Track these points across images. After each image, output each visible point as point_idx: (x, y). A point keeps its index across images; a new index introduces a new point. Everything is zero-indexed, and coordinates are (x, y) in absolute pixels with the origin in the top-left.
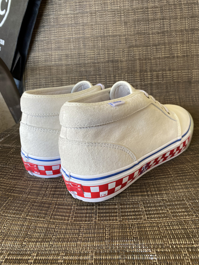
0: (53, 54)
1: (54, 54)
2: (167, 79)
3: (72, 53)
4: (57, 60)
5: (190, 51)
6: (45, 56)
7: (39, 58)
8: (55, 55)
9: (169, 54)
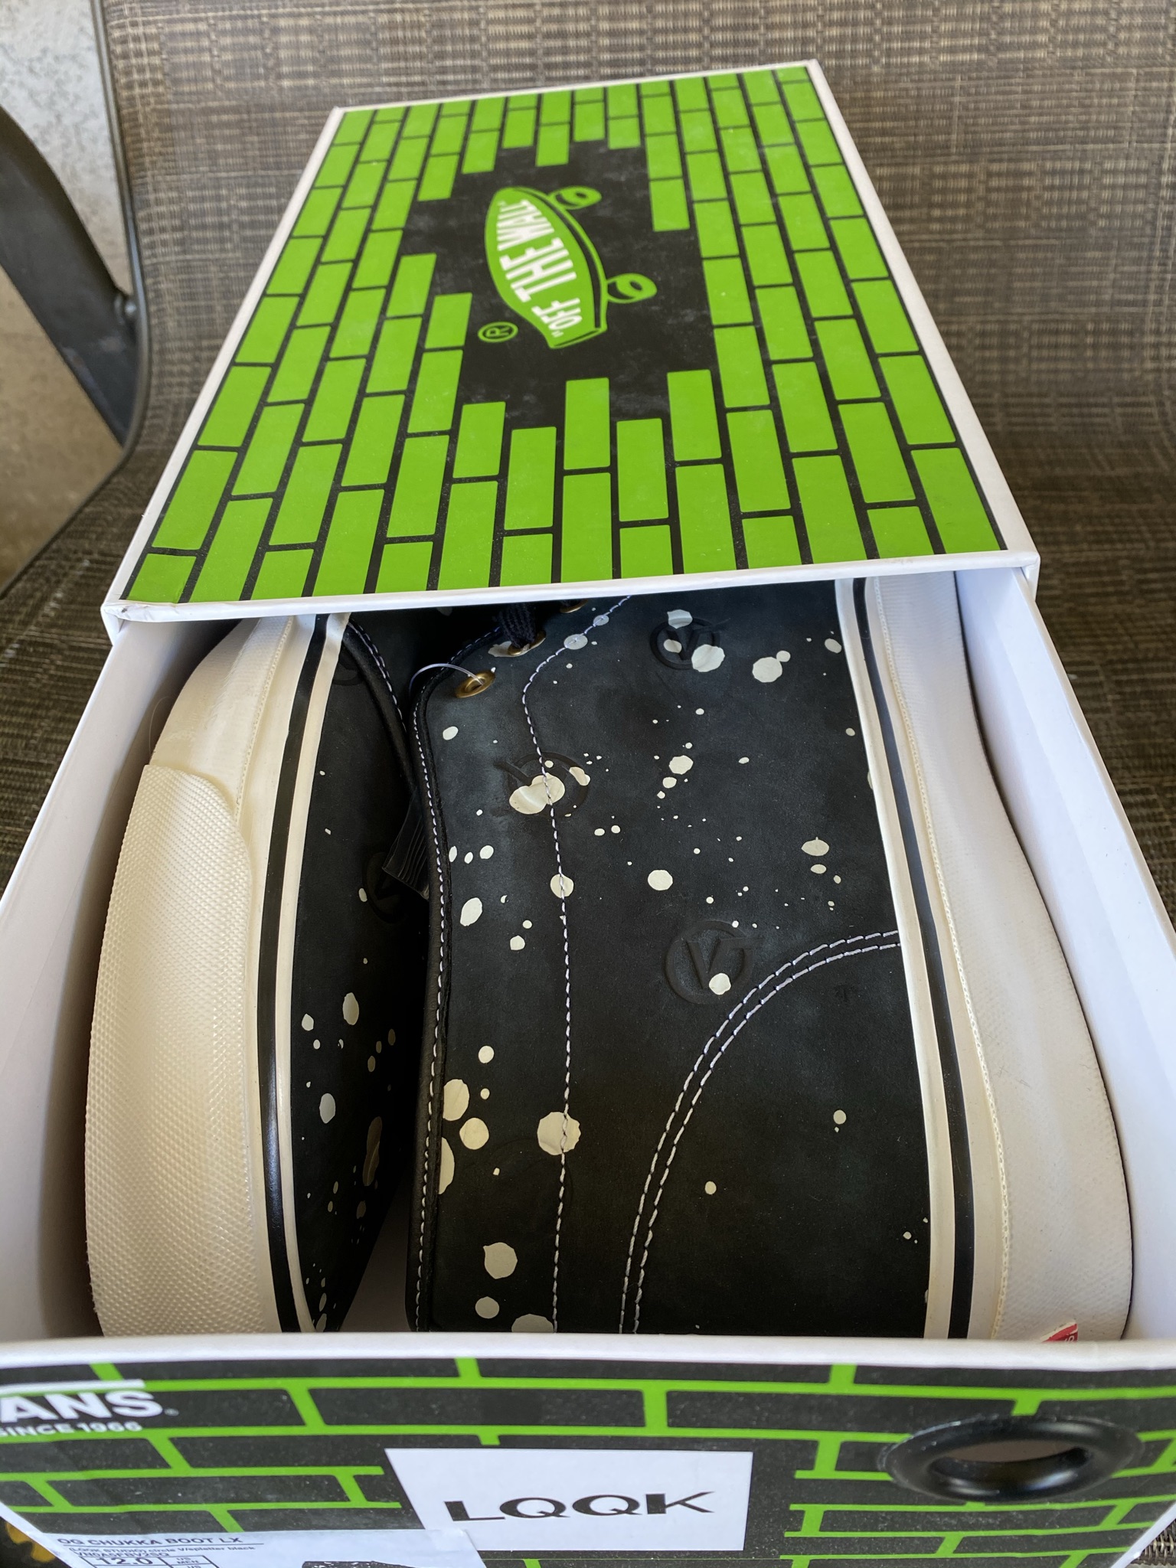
0: (283, 23)
1: (291, 22)
2: (950, 213)
3: (398, 17)
4: (310, 68)
5: (1112, 29)
6: (233, 32)
7: (201, 50)
8: (296, 31)
9: (980, 49)
